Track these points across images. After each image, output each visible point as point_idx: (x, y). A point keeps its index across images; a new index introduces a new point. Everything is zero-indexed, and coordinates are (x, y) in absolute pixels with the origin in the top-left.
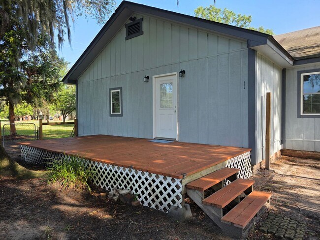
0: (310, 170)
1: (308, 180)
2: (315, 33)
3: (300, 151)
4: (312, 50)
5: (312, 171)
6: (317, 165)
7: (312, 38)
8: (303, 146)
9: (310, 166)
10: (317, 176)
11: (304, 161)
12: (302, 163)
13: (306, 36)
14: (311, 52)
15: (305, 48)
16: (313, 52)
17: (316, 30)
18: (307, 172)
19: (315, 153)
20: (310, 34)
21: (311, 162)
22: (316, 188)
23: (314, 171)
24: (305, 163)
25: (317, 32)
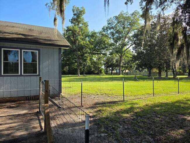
0: (6, 110)
1: (3, 118)
2: (12, 25)
3: (2, 98)
4: (9, 35)
5: (7, 110)
6: (11, 105)
7: (10, 28)
8: (3, 95)
9: (7, 107)
10: (10, 113)
11: (4, 104)
12: (3, 106)
13: (7, 26)
14: (8, 36)
15: (5, 33)
16: (9, 36)
17: (13, 24)
18: (4, 112)
19: (11, 98)
20: (9, 25)
21: (8, 104)
22: (8, 122)
23: (9, 110)
24: (4, 106)
25: (14, 26)
